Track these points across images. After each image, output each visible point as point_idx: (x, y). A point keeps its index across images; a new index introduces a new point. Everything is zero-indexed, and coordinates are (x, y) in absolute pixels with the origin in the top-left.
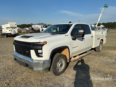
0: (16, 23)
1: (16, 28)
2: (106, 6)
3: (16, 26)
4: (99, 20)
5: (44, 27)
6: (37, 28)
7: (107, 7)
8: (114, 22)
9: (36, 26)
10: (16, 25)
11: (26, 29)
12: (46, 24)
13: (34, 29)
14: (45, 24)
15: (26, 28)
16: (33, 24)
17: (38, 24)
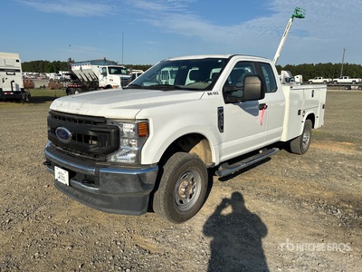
0: (17, 55)
1: (19, 71)
2: (299, 13)
3: (18, 66)
4: (277, 55)
5: (110, 73)
6: (88, 76)
7: (300, 17)
8: (320, 64)
9: (84, 67)
10: (17, 61)
11: (47, 78)
12: (116, 64)
13: (79, 77)
14: (113, 63)
15: (48, 75)
16: (73, 62)
17: (93, 63)
